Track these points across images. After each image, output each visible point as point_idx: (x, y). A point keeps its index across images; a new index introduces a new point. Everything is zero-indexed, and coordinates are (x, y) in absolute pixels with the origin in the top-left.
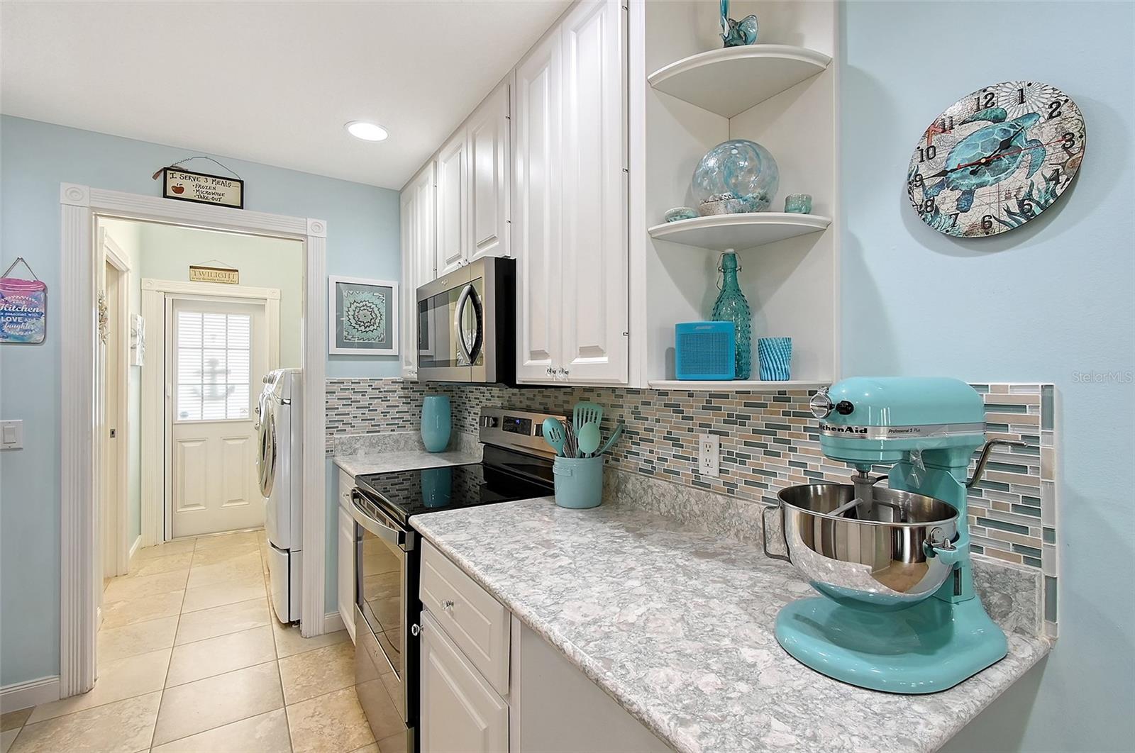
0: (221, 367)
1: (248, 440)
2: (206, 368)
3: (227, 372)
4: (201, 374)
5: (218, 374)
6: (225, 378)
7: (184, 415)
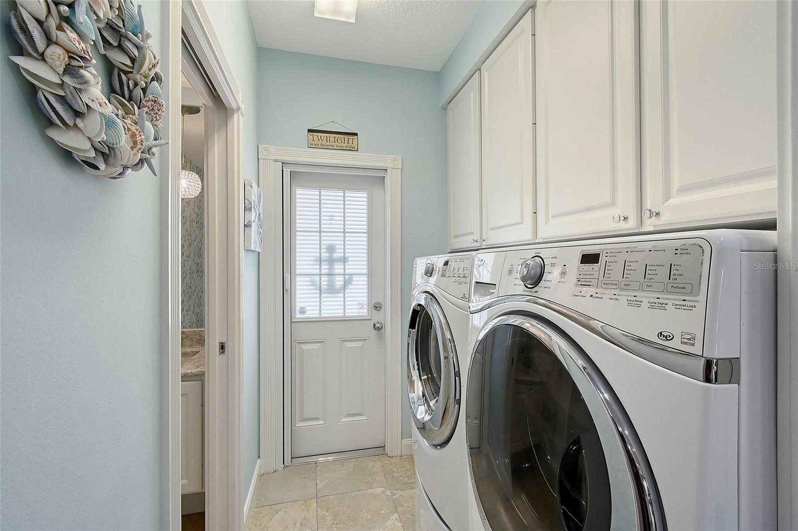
0: (338, 254)
1: (366, 341)
2: (325, 255)
3: (344, 260)
4: (319, 263)
5: (336, 263)
6: (343, 266)
7: (303, 311)
